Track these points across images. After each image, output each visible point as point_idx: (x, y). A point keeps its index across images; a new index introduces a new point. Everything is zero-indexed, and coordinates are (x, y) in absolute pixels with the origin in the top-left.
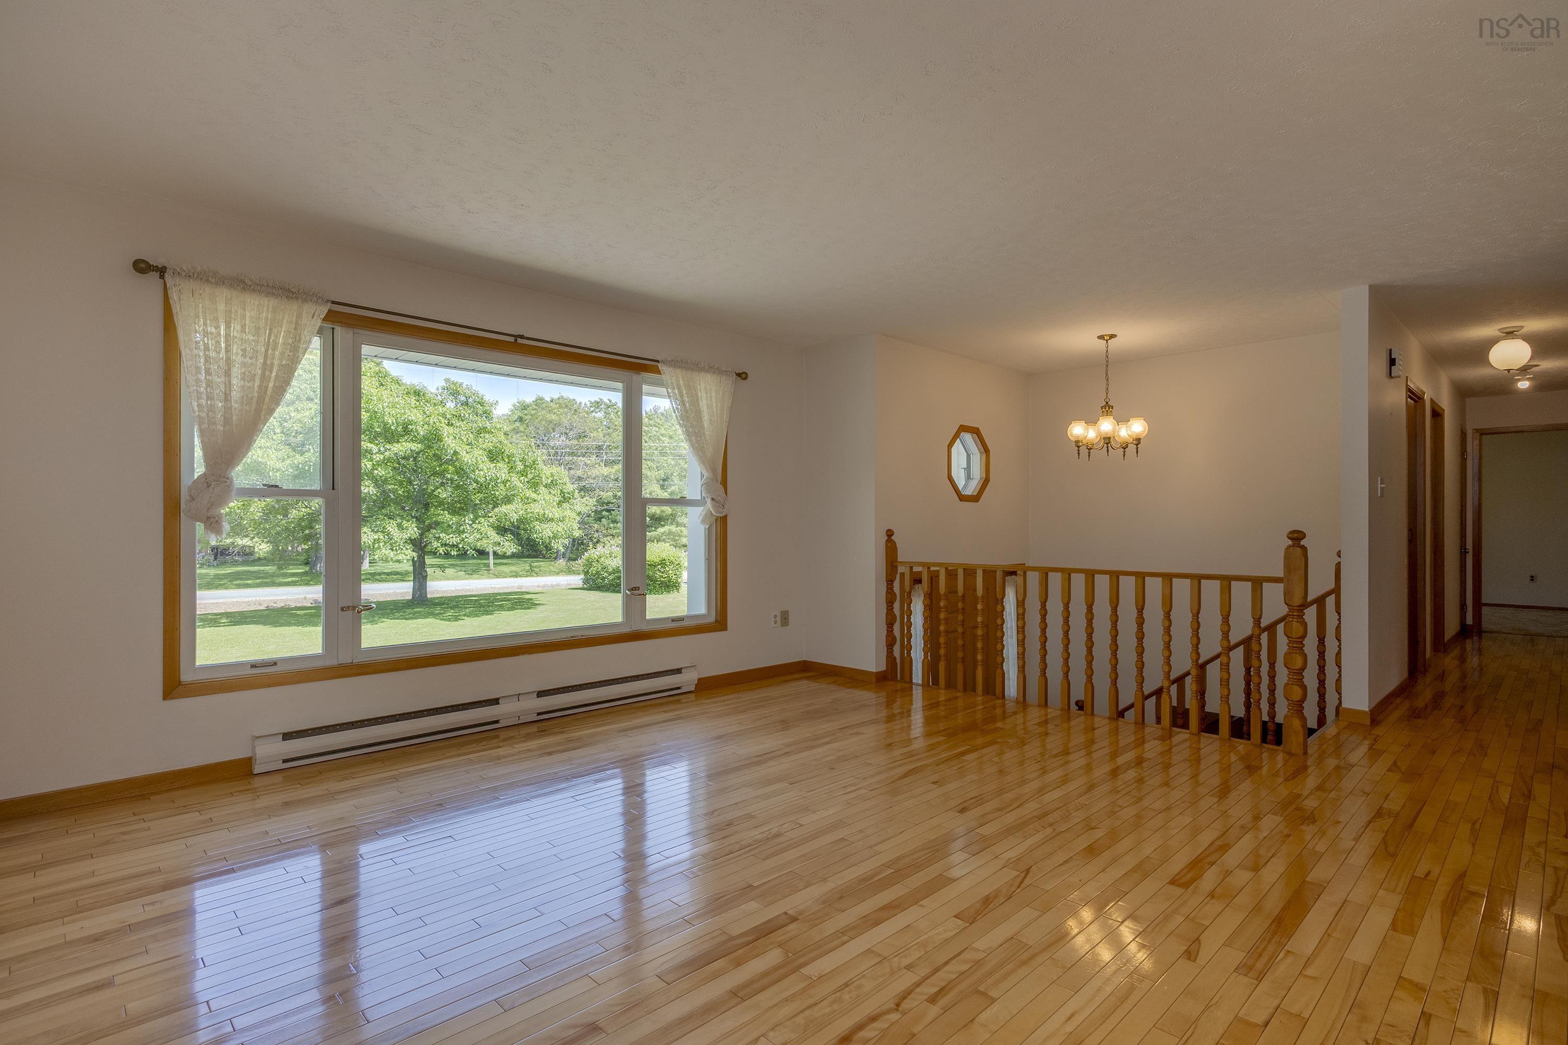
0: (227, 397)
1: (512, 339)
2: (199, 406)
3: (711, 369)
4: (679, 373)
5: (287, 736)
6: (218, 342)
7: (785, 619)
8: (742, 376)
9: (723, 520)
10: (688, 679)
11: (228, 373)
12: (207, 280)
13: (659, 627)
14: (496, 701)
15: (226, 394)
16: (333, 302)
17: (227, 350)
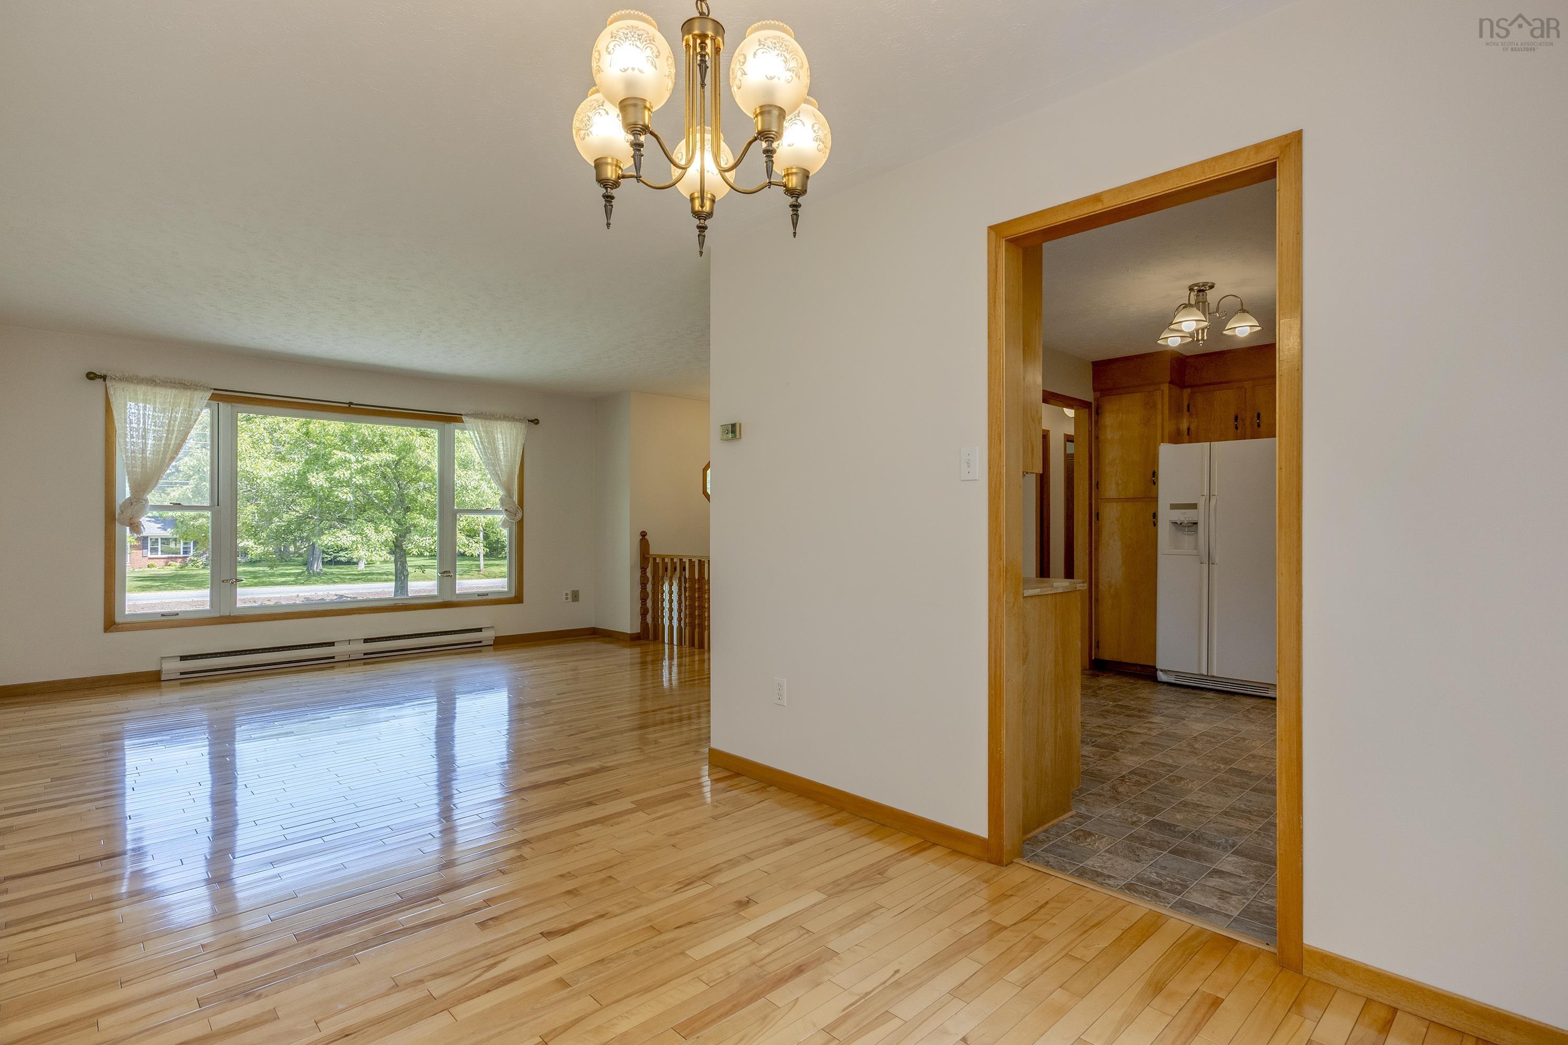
0: (144, 451)
1: (347, 405)
2: (127, 457)
3: (505, 418)
4: (479, 422)
5: (183, 658)
6: (138, 419)
7: (575, 596)
8: (535, 422)
9: (520, 524)
10: (487, 636)
11: (144, 437)
12: (132, 381)
13: (461, 599)
14: (332, 644)
15: (143, 450)
16: (215, 389)
17: (144, 423)
